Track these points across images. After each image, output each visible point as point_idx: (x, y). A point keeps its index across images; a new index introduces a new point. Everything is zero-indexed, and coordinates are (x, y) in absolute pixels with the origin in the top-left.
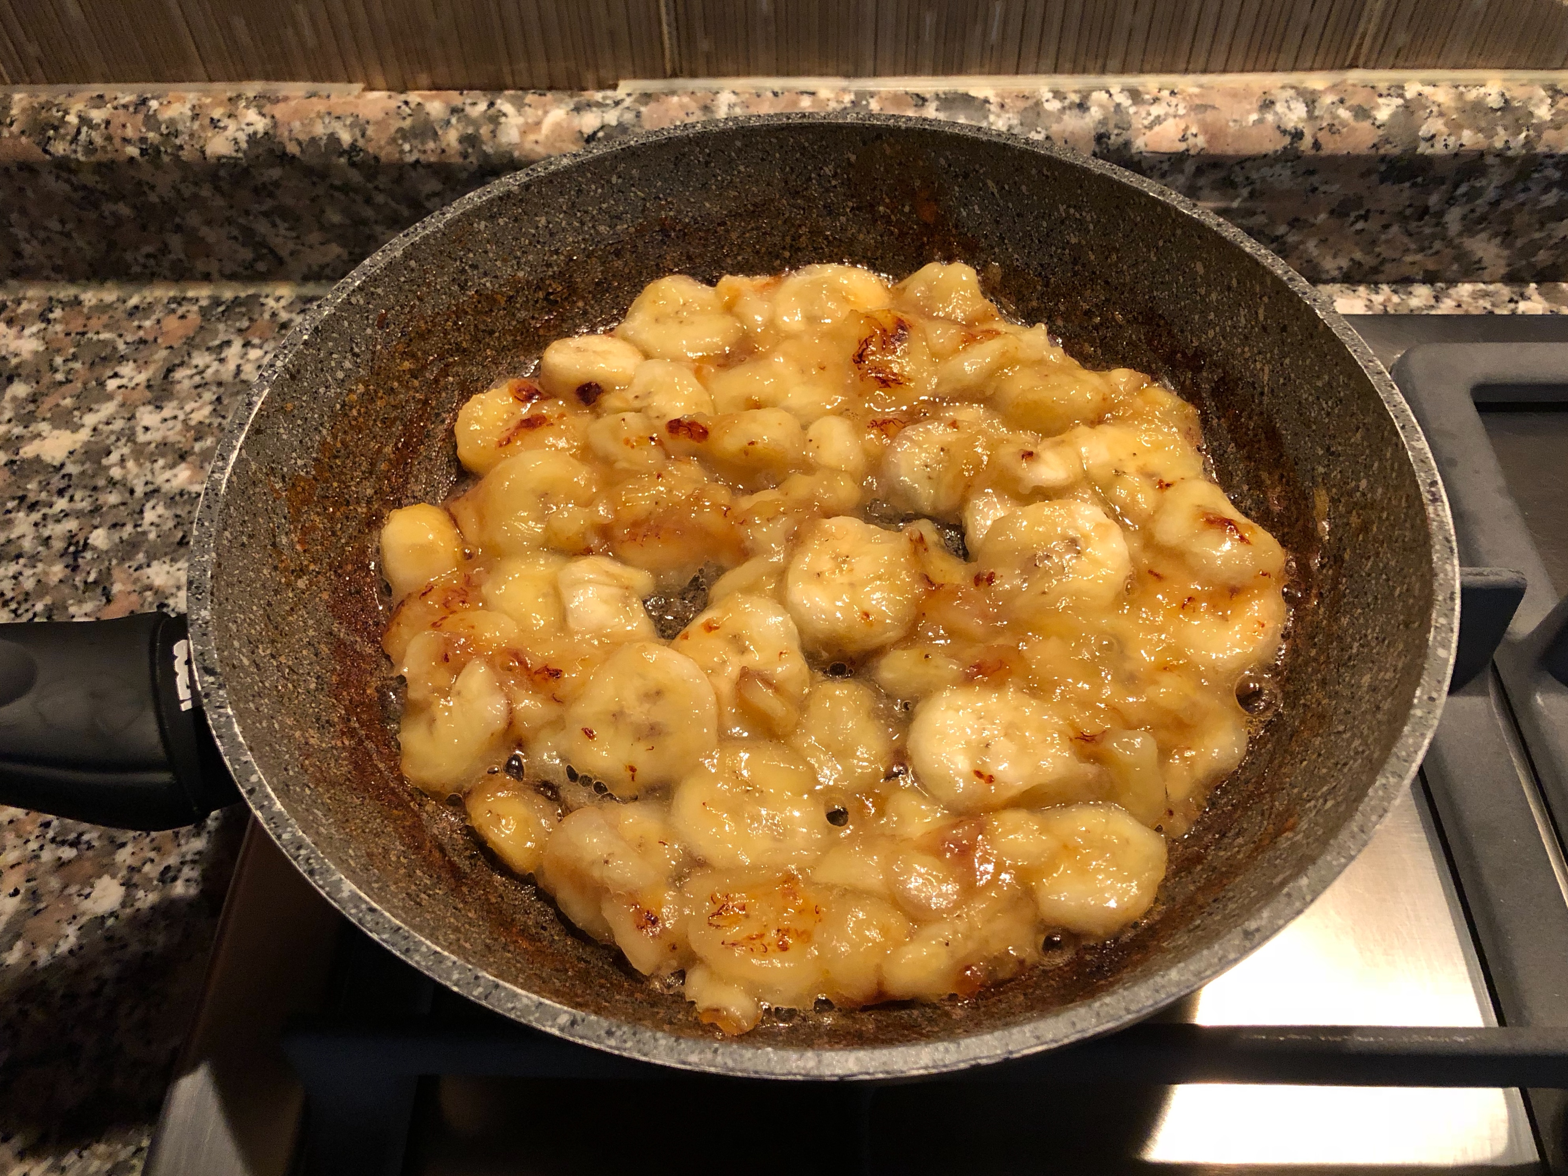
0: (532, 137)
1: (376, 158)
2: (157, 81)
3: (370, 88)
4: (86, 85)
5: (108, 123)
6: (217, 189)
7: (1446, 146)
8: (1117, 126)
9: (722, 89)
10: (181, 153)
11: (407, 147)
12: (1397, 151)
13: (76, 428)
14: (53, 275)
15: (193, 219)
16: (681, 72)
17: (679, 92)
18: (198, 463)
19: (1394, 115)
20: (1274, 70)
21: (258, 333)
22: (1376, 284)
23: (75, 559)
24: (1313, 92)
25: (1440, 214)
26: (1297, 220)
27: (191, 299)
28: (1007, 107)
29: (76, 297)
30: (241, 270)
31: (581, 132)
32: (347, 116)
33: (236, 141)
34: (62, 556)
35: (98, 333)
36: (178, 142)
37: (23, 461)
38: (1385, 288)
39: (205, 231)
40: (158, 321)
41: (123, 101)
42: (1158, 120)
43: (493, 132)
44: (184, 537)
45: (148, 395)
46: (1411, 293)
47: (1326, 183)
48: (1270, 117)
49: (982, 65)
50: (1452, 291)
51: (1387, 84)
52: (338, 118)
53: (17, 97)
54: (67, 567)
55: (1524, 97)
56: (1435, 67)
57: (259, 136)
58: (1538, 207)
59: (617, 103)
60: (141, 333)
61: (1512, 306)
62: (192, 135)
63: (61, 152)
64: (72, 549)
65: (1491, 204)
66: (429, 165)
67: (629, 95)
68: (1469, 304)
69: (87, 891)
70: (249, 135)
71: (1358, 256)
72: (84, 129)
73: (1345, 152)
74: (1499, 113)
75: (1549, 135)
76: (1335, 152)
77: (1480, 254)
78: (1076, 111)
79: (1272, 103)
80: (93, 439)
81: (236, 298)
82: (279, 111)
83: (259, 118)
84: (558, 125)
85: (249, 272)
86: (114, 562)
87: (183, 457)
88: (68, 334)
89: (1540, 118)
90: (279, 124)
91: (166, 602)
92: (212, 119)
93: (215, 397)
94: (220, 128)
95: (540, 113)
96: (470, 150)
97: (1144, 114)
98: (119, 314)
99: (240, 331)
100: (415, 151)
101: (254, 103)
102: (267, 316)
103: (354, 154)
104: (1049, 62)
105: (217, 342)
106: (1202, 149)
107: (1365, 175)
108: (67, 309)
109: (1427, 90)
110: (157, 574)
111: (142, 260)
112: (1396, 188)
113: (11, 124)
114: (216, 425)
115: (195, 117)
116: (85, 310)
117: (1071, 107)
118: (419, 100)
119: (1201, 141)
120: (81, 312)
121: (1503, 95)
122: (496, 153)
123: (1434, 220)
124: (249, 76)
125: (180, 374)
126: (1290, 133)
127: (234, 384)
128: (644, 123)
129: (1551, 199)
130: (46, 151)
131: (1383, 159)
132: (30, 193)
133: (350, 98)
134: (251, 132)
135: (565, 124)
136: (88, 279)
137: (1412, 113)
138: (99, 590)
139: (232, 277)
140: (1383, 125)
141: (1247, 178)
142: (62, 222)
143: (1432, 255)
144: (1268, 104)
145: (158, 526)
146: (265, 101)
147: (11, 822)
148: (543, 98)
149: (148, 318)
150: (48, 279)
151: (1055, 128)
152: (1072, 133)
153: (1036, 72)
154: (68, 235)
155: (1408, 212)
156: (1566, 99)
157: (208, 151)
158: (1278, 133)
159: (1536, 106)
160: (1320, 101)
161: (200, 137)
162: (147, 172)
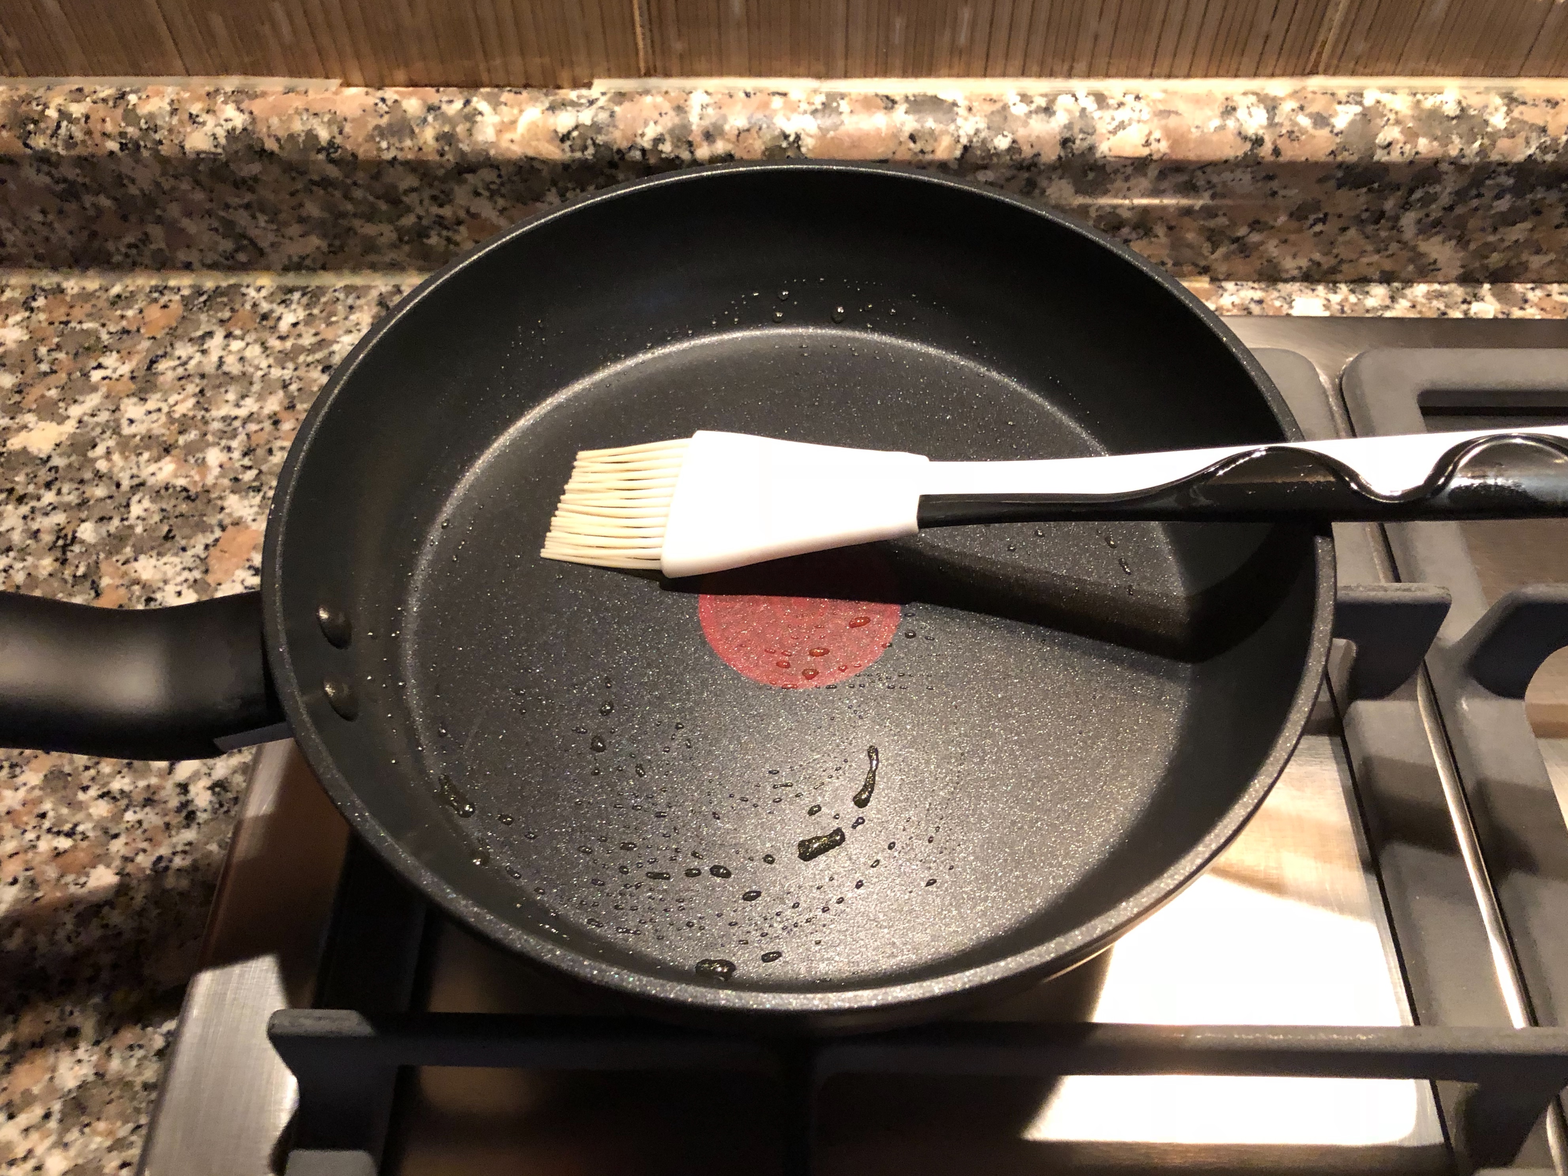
0: (508, 136)
1: (354, 155)
2: (137, 75)
3: (348, 84)
4: (66, 79)
5: (87, 117)
6: (197, 182)
7: (1402, 153)
8: (1081, 131)
9: (695, 89)
10: (160, 147)
11: (384, 145)
12: (1354, 158)
13: (62, 420)
14: (35, 263)
15: (174, 210)
16: (655, 71)
17: (654, 92)
18: (182, 456)
19: (1352, 123)
20: (1236, 76)
21: (240, 324)
22: (1335, 283)
23: (64, 553)
24: (1274, 99)
25: (1397, 218)
26: (1257, 222)
27: (172, 289)
28: (974, 110)
29: (59, 285)
30: (222, 260)
31: (556, 132)
32: (324, 113)
33: (215, 138)
34: (50, 549)
35: (80, 322)
36: (157, 137)
37: (10, 453)
38: (1344, 288)
39: (185, 223)
40: (141, 311)
41: (102, 95)
42: (1122, 126)
43: (469, 130)
44: (170, 531)
45: (133, 387)
46: (1367, 293)
47: (1285, 188)
48: (1231, 123)
49: (950, 67)
50: (1408, 292)
51: (1346, 92)
52: (316, 114)
54: (56, 560)
55: (1481, 105)
56: (1394, 74)
57: (237, 132)
58: (1493, 212)
59: (591, 103)
60: (124, 323)
61: (1465, 307)
62: (170, 131)
63: (42, 146)
64: (61, 542)
65: (1445, 209)
66: (406, 163)
67: (603, 94)
68: (1423, 305)
69: (83, 880)
70: (228, 132)
71: (1317, 256)
72: (64, 124)
73: (1303, 159)
74: (1454, 122)
75: (1504, 144)
76: (1294, 158)
77: (1434, 256)
78: (1042, 116)
79: (1234, 109)
80: (78, 431)
81: (217, 288)
82: (257, 106)
83: (237, 113)
84: (534, 125)
85: (230, 263)
86: (102, 556)
87: (167, 451)
88: (51, 323)
89: (1494, 127)
90: (258, 120)
91: (153, 596)
92: (191, 115)
93: (197, 390)
94: (199, 123)
95: (516, 111)
96: (447, 148)
97: (1109, 120)
98: (102, 303)
99: (222, 322)
100: (392, 148)
101: (233, 98)
102: (248, 306)
103: (332, 150)
104: (1017, 62)
105: (200, 333)
106: (1165, 154)
107: (1323, 180)
108: (50, 297)
109: (1386, 98)
110: (144, 568)
111: (123, 250)
112: (1353, 193)
114: (199, 417)
115: (174, 112)
116: (68, 299)
117: (1038, 110)
118: (396, 97)
119: (1163, 147)
120: (64, 301)
121: (1460, 103)
122: (472, 151)
123: (1390, 224)
124: (226, 70)
125: (162, 366)
126: (1251, 140)
127: (217, 377)
128: (617, 123)
129: (1503, 205)
130: (26, 145)
131: (1340, 165)
132: (12, 186)
133: (327, 95)
134: (230, 127)
135: (540, 125)
136: (70, 267)
137: (1370, 121)
138: (88, 584)
139: (213, 266)
140: (1341, 133)
141: (1209, 182)
142: (44, 212)
143: (1388, 257)
144: (1230, 110)
145: (144, 519)
146: (244, 96)
147: (8, 813)
148: (519, 96)
149: (131, 308)
150: (30, 267)
151: (1021, 132)
152: (1038, 137)
153: (1004, 75)
154: (50, 225)
155: (1365, 216)
156: (1522, 108)
157: (187, 146)
158: (1239, 139)
159: (1491, 114)
160: (1280, 107)
161: (179, 132)
162: (126, 166)
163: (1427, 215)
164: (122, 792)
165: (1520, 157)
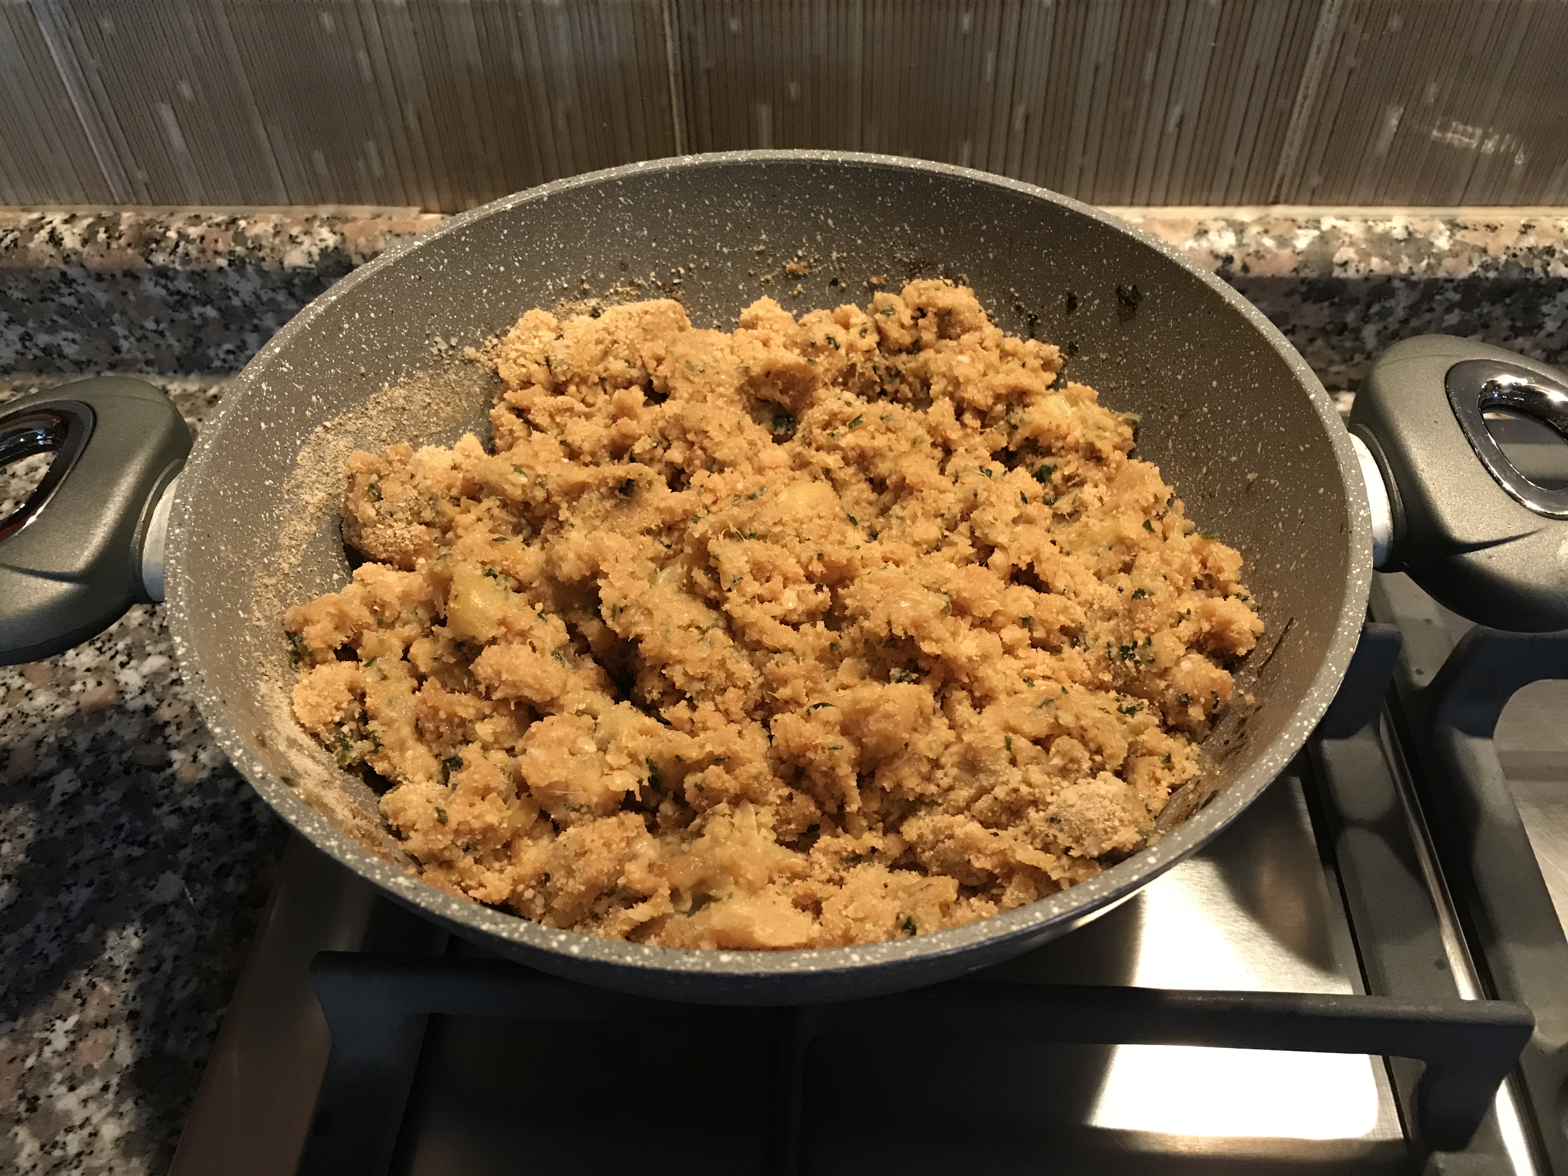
2: (246, 204)
3: (426, 211)
4: (186, 208)
5: (202, 238)
6: (291, 294)
7: (1358, 271)
10: (263, 264)
12: (1315, 275)
14: (145, 368)
19: (1312, 244)
20: (1207, 204)
24: (1242, 224)
25: (1357, 331)
29: (164, 388)
33: (310, 254)
36: (261, 254)
41: (216, 220)
48: (1204, 244)
51: (1305, 218)
52: (398, 235)
53: (125, 215)
55: (1425, 231)
56: (1346, 204)
57: (330, 250)
58: (1444, 325)
62: (272, 249)
63: (161, 262)
65: (1400, 322)
70: (321, 250)
72: (182, 244)
73: (1269, 275)
74: (1403, 244)
75: (1448, 263)
76: (1261, 274)
79: (1206, 232)
82: (347, 229)
83: (330, 235)
89: (1439, 248)
90: (348, 241)
92: (291, 236)
94: (297, 243)
98: (200, 402)
101: (327, 223)
107: (1289, 294)
109: (1340, 224)
111: (222, 356)
112: (1316, 307)
113: (120, 237)
115: (277, 234)
116: (172, 398)
121: (1407, 228)
123: (1353, 336)
124: (324, 201)
126: (1222, 258)
130: (148, 261)
131: (1303, 281)
132: (132, 297)
133: (408, 219)
134: (323, 246)
136: (175, 372)
137: (1327, 243)
140: (1302, 252)
142: (157, 322)
144: (1202, 233)
146: (337, 221)
154: (161, 334)
155: (1329, 328)
156: (1464, 232)
157: (286, 263)
158: (1211, 258)
159: (1436, 238)
160: (1247, 231)
161: (280, 251)
162: (232, 279)
163: (1386, 328)
164: (192, 808)
165: (1464, 272)
